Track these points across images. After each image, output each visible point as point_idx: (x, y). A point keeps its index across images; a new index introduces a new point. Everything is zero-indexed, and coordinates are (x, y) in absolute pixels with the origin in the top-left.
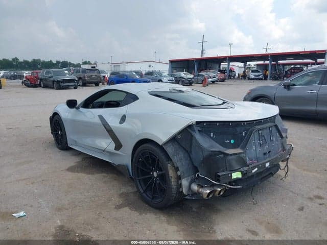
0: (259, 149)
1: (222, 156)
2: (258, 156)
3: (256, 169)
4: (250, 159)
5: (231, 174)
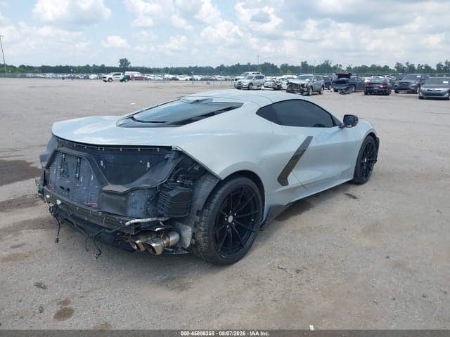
0: (58, 177)
2: (56, 184)
3: (49, 197)
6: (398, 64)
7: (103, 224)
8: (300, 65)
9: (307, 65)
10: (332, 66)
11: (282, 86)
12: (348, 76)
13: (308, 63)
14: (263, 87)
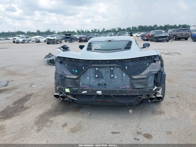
0: (93, 80)
1: (63, 77)
2: (91, 84)
3: (86, 92)
4: (83, 84)
5: (65, 89)
6: (78, 30)
7: (137, 94)
8: (36, 32)
9: (40, 32)
10: (51, 32)
11: (40, 40)
12: (70, 35)
13: (40, 31)
14: (30, 42)
